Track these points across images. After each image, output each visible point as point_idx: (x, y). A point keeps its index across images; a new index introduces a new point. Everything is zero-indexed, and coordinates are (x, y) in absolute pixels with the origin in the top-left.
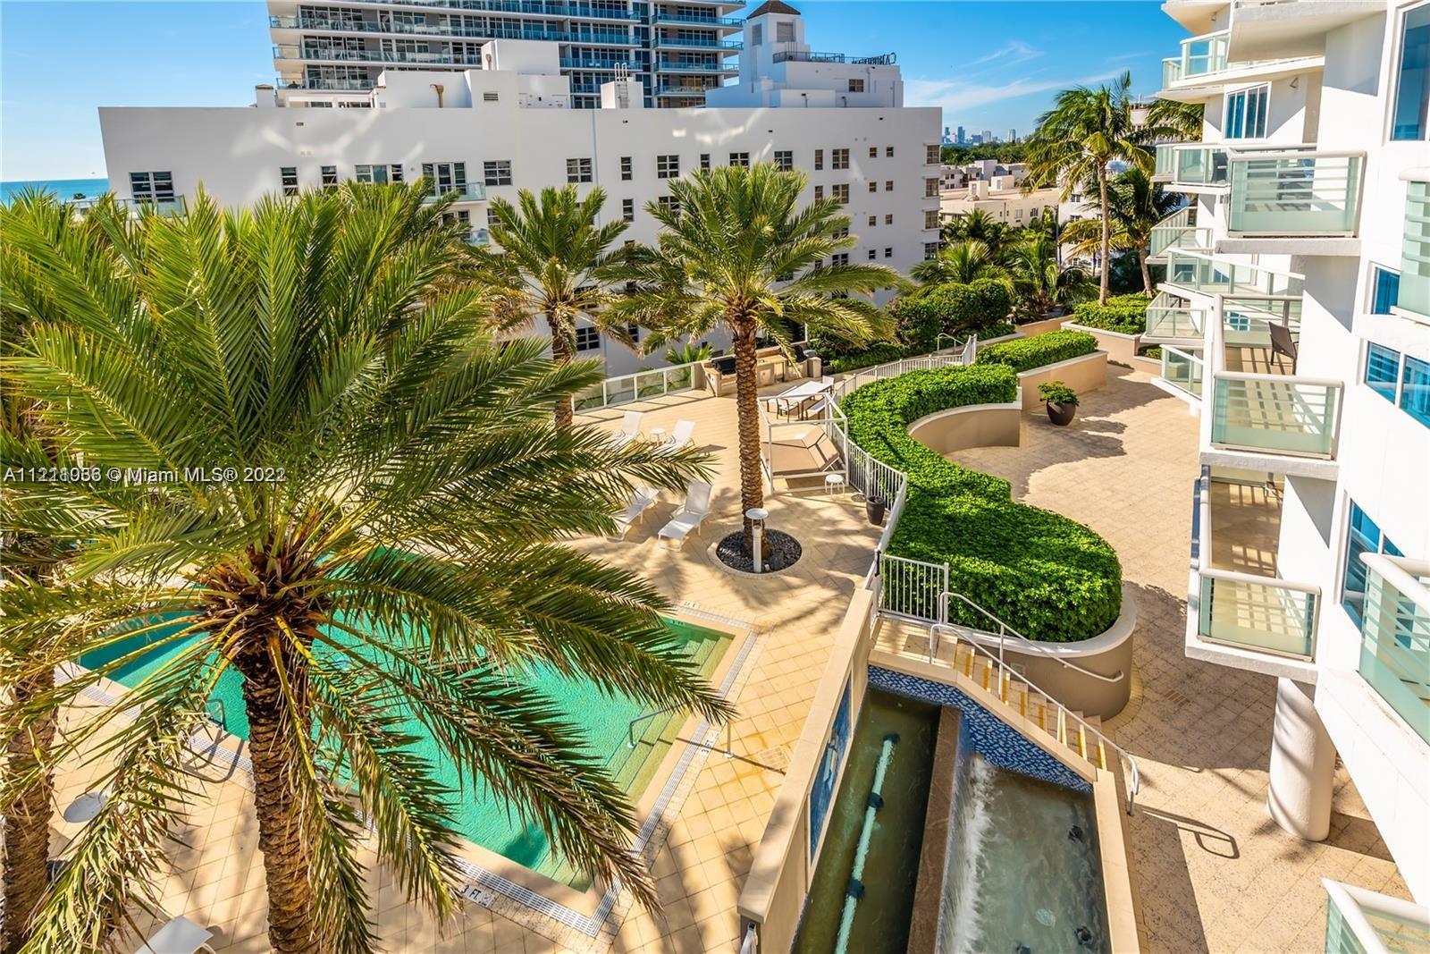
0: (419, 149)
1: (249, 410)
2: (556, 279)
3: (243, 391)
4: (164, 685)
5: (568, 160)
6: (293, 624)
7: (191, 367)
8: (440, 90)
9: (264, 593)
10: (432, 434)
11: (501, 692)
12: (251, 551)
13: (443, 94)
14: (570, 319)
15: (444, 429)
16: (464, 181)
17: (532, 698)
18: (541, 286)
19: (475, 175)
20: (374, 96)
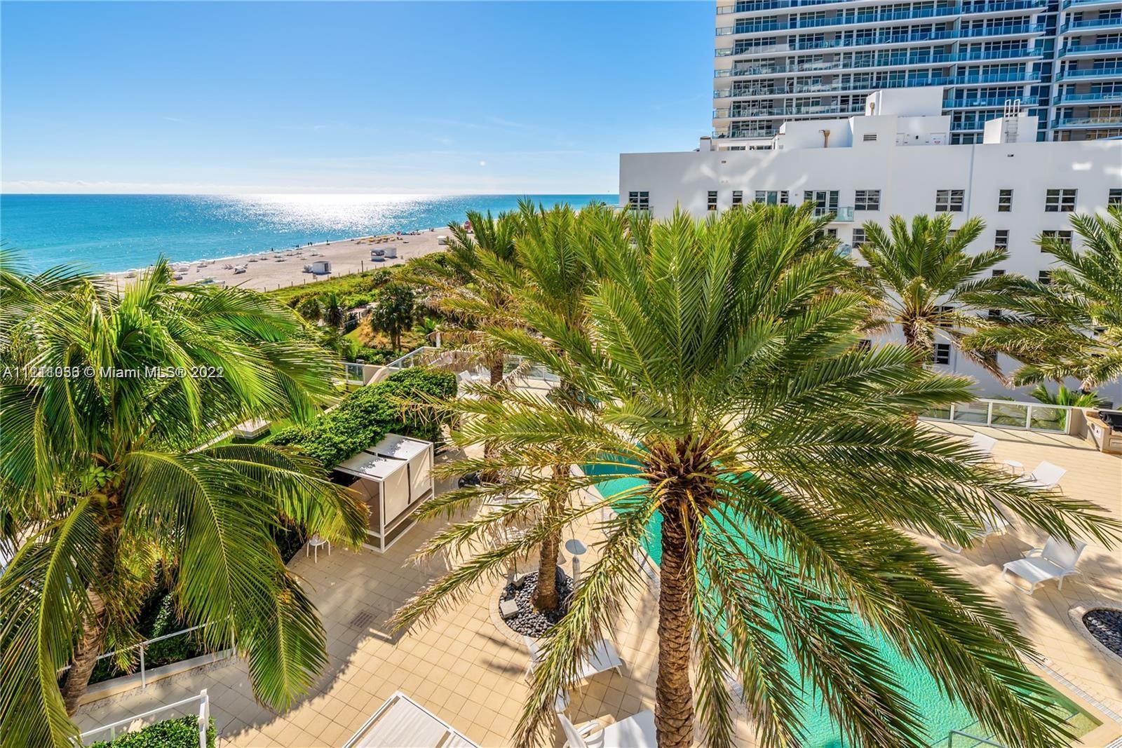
0: (803, 180)
1: (690, 350)
2: (918, 295)
3: (688, 337)
4: (630, 504)
5: (938, 191)
6: (697, 500)
7: (664, 315)
8: (826, 134)
9: (682, 471)
10: (807, 402)
11: (844, 634)
12: (677, 441)
13: (829, 137)
14: (929, 334)
15: (818, 401)
16: (836, 206)
17: (873, 656)
18: (901, 299)
19: (847, 200)
20: (775, 141)
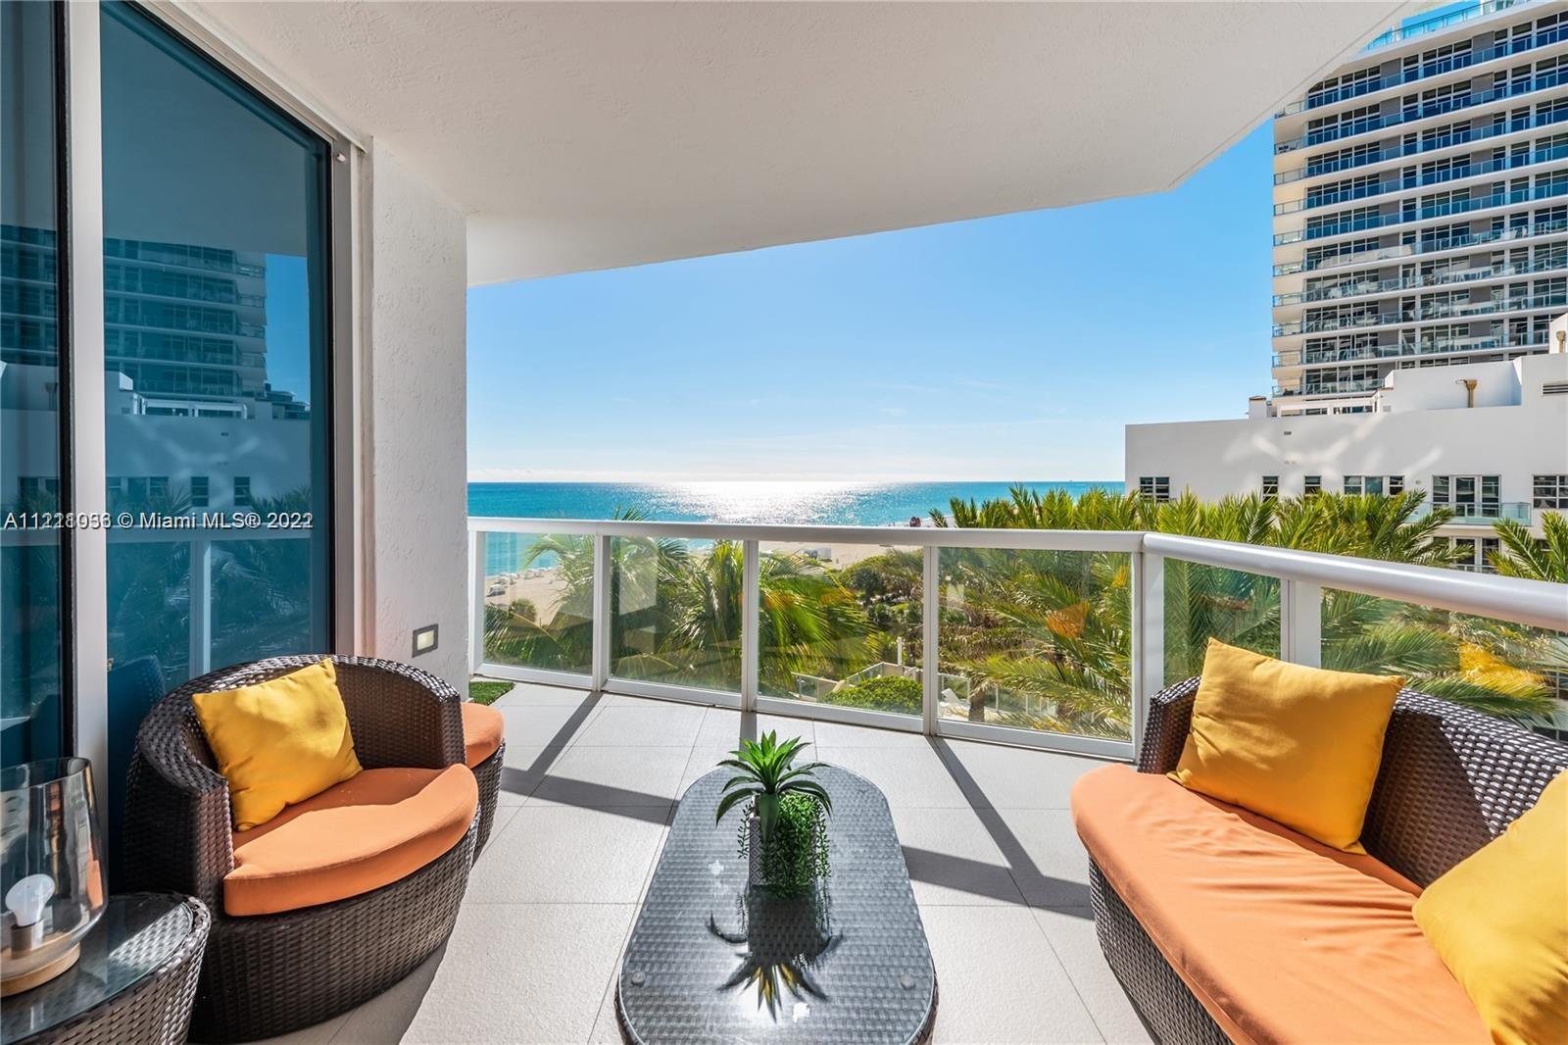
8: (1470, 386)
13: (1476, 390)
16: (1495, 500)
19: (1517, 491)
20: (1378, 399)
